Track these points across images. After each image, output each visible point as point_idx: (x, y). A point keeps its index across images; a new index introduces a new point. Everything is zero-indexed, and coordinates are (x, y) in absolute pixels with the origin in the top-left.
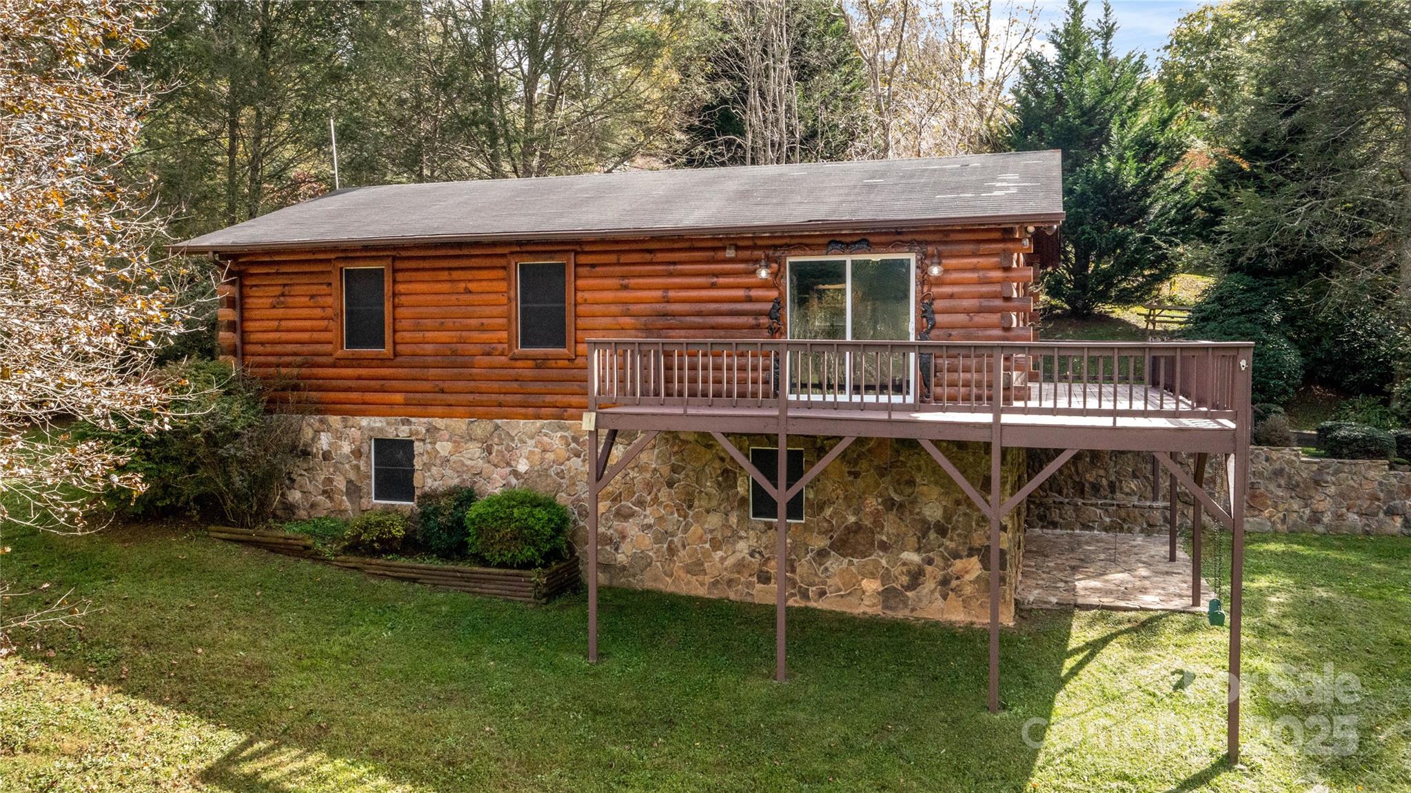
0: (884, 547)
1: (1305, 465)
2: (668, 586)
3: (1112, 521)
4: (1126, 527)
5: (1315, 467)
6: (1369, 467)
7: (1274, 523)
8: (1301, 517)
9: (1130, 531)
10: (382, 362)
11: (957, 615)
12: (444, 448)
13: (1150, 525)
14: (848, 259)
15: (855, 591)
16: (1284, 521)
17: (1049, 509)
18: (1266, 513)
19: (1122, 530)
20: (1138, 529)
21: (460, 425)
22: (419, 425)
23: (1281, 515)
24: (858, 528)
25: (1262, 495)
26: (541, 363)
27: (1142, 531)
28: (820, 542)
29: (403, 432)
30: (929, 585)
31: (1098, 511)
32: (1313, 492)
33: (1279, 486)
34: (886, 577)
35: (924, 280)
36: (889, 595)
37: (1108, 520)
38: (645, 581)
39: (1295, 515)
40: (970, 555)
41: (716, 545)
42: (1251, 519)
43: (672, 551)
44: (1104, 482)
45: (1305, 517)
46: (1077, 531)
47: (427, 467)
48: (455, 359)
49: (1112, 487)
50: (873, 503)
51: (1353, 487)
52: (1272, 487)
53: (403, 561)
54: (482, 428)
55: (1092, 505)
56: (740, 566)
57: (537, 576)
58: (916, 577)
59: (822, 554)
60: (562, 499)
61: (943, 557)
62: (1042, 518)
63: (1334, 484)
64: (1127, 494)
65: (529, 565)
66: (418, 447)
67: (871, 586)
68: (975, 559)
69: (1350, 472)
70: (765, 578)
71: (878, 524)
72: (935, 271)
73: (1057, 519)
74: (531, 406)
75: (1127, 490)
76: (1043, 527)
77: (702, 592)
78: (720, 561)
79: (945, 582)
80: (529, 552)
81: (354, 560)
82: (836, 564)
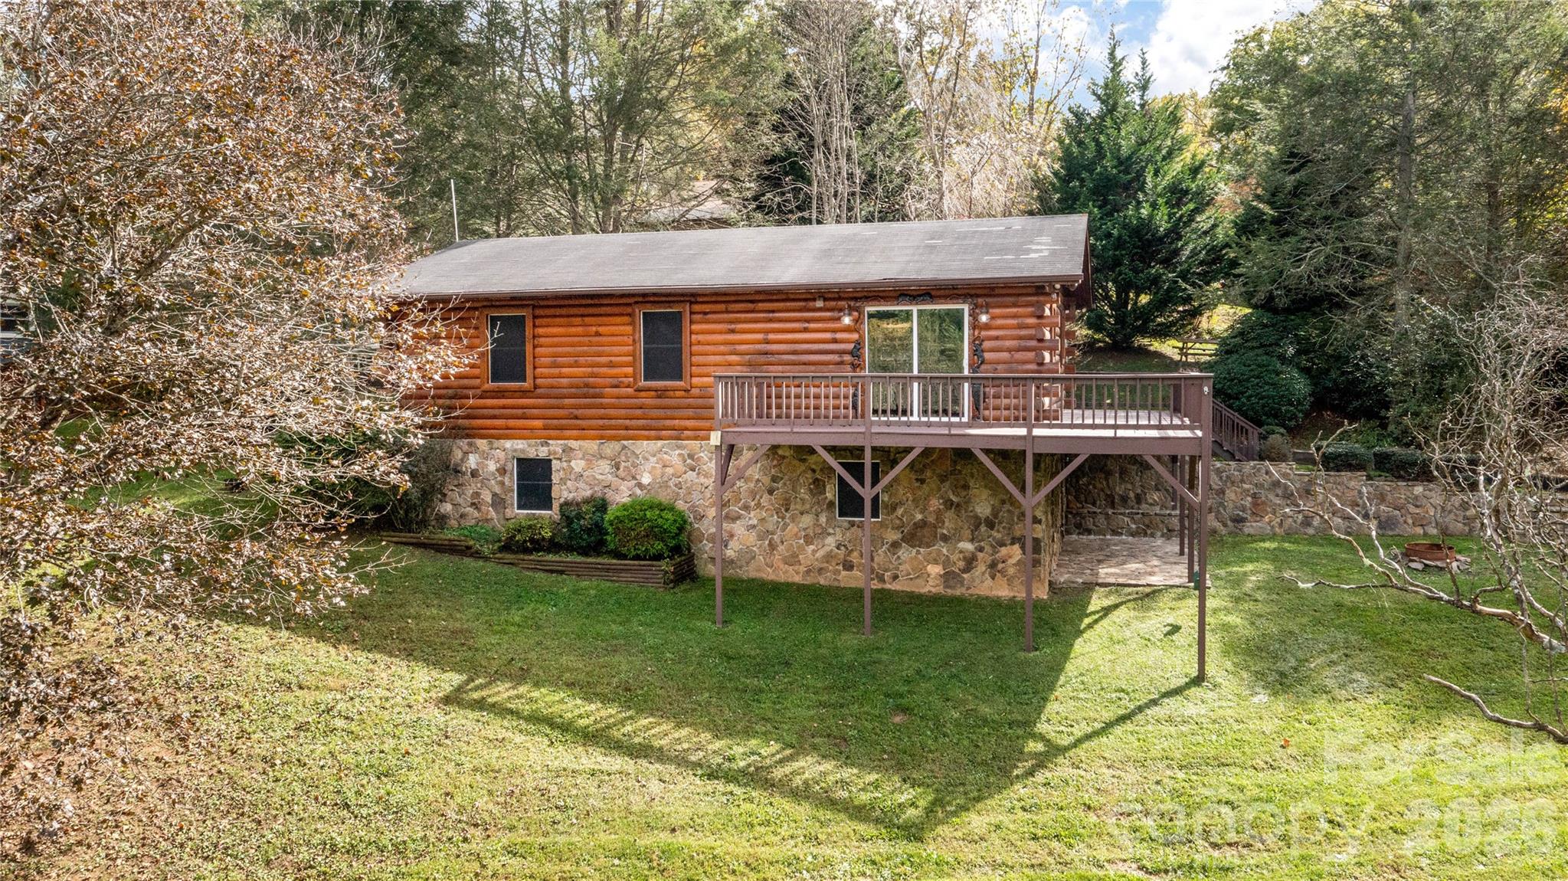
0: (945, 539)
1: (1298, 478)
2: (769, 575)
3: (1137, 527)
4: (1149, 532)
5: (1306, 479)
6: (1351, 479)
7: (1273, 527)
8: (1295, 522)
9: (1152, 535)
10: (524, 394)
11: (1003, 592)
12: (578, 465)
13: (1169, 531)
14: (914, 309)
15: (923, 575)
16: (1281, 524)
17: (1084, 518)
18: (1267, 519)
19: (1145, 535)
20: (1159, 534)
21: (592, 446)
22: (556, 446)
23: (1278, 520)
24: (924, 524)
25: (1263, 503)
26: (661, 393)
27: (1162, 536)
28: (893, 536)
29: (543, 453)
30: (981, 568)
31: (1126, 519)
33: (1277, 496)
34: (946, 563)
35: (975, 326)
36: (949, 577)
37: (1134, 526)
38: (750, 572)
39: (1290, 520)
40: (1013, 543)
41: (809, 541)
42: (1254, 524)
43: (772, 546)
44: (1132, 495)
45: (1299, 521)
46: (1108, 537)
47: (563, 481)
48: (587, 391)
49: (1139, 499)
50: (935, 503)
51: (1337, 495)
52: (1271, 497)
53: (550, 557)
54: (611, 448)
55: (1121, 514)
56: (829, 557)
57: (667, 566)
58: (970, 562)
59: (895, 545)
60: (680, 505)
61: (992, 545)
62: (1078, 526)
64: (1151, 505)
65: (658, 557)
66: (555, 464)
67: (935, 570)
68: (1017, 547)
69: (1335, 483)
70: (848, 566)
71: (940, 520)
72: (984, 318)
73: (1091, 527)
74: (654, 430)
75: (1151, 501)
76: (1079, 534)
77: (797, 579)
78: (813, 554)
79: (993, 565)
80: (659, 546)
81: (509, 557)
82: (906, 553)
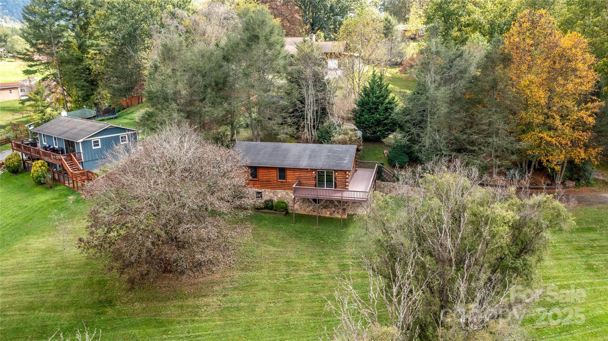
0: (330, 208)
2: (301, 213)
10: (256, 181)
11: (340, 217)
12: (267, 193)
14: (325, 171)
15: (326, 213)
21: (270, 190)
22: (263, 190)
24: (327, 205)
26: (282, 182)
28: (322, 207)
29: (261, 191)
30: (336, 213)
34: (330, 212)
35: (335, 174)
36: (331, 214)
38: (298, 212)
41: (307, 207)
43: (301, 208)
47: (264, 196)
48: (268, 181)
53: (264, 211)
54: (273, 191)
56: (311, 210)
57: (284, 213)
58: (334, 212)
59: (322, 209)
60: (285, 201)
65: (283, 211)
66: (263, 193)
67: (328, 213)
70: (314, 212)
71: (329, 205)
74: (280, 188)
77: (306, 213)
78: (308, 209)
79: (338, 212)
81: (257, 211)
82: (324, 210)
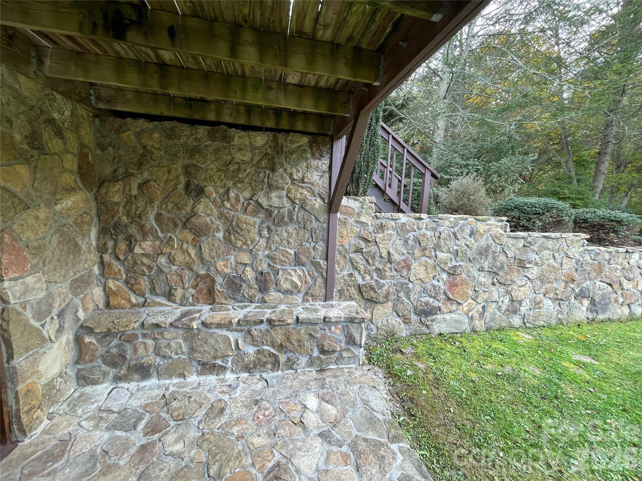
3: (259, 352)
6: (572, 243)
7: (472, 319)
8: (500, 309)
16: (482, 315)
18: (465, 307)
19: (276, 364)
23: (480, 308)
25: (463, 282)
31: (232, 336)
32: (515, 276)
37: (251, 350)
42: (447, 317)
44: (250, 274)
49: (262, 283)
51: (554, 267)
52: (474, 271)
62: (115, 362)
63: (536, 264)
64: (287, 292)
69: (553, 249)
